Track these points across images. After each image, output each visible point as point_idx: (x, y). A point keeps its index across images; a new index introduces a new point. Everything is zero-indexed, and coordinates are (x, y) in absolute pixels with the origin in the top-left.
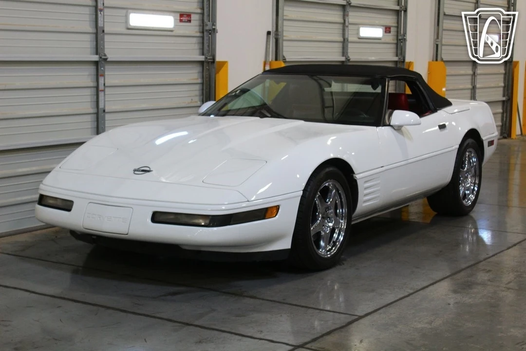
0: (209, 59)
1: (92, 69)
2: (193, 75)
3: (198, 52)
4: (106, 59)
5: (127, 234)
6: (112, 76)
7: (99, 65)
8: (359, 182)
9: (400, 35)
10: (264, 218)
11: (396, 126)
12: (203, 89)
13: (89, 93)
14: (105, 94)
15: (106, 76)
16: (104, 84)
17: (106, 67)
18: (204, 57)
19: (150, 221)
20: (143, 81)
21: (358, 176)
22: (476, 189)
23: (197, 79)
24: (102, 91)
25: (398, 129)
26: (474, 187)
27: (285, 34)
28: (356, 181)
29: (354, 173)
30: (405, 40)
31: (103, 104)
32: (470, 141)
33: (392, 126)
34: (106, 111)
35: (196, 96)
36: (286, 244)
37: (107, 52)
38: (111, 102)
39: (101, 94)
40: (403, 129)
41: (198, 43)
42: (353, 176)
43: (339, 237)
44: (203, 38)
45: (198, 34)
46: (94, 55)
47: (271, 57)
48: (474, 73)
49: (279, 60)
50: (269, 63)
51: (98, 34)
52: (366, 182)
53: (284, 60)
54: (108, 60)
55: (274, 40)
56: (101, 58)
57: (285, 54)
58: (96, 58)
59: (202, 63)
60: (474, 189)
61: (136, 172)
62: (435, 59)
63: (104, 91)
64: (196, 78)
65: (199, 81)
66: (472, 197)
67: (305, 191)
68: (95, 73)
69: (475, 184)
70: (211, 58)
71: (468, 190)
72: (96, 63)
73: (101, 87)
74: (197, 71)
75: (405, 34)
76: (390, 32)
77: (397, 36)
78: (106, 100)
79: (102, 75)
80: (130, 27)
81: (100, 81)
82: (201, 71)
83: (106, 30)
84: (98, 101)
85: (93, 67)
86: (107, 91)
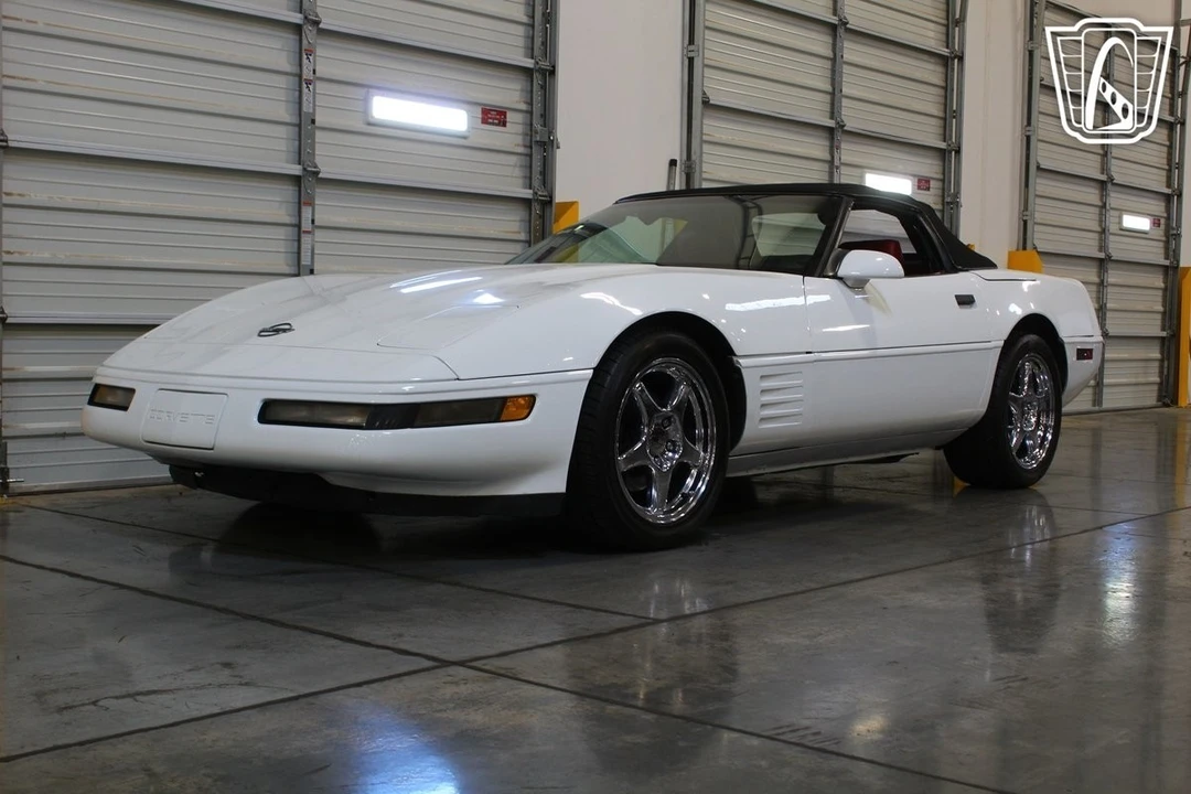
0: (542, 196)
1: (289, 191)
2: (510, 224)
3: (520, 181)
4: (318, 173)
5: (213, 448)
6: (328, 209)
7: (303, 183)
9: (948, 196)
10: (497, 419)
11: (850, 278)
14: (313, 240)
15: (316, 205)
16: (313, 221)
17: (317, 190)
18: (531, 191)
19: (256, 419)
20: (398, 224)
21: (743, 362)
22: (1049, 437)
23: (520, 232)
24: (307, 233)
26: (1045, 432)
27: (705, 167)
29: (732, 352)
30: (958, 205)
31: (309, 259)
32: (1031, 338)
33: (840, 279)
34: (316, 272)
36: (554, 482)
37: (318, 160)
38: (328, 256)
39: (306, 239)
40: (868, 286)
41: (521, 166)
43: (697, 485)
44: (531, 156)
45: (521, 150)
46: (293, 163)
48: (1102, 282)
51: (303, 127)
52: (766, 377)
54: (320, 175)
55: (684, 177)
56: (305, 169)
58: (296, 170)
59: (526, 202)
60: (1044, 438)
61: (263, 334)
62: (1021, 246)
63: (312, 234)
64: (516, 230)
65: (523, 235)
66: (1041, 454)
67: (599, 371)
68: (297, 200)
69: (1046, 427)
70: (546, 194)
71: (1030, 438)
72: (297, 180)
73: (306, 225)
74: (518, 218)
75: (957, 194)
76: (928, 189)
77: (943, 196)
78: (316, 252)
79: (307, 204)
80: (371, 120)
81: (303, 215)
82: (527, 218)
83: (319, 120)
84: (299, 253)
85: (291, 188)
86: (319, 234)
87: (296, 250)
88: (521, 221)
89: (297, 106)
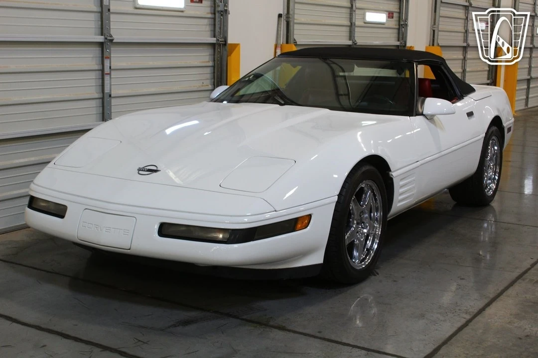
0: (221, 41)
1: (97, 51)
2: (204, 57)
3: (209, 33)
4: (112, 40)
5: (129, 249)
6: (118, 59)
7: (105, 46)
8: (395, 180)
9: (402, 21)
10: (294, 230)
11: (428, 115)
12: (214, 72)
13: (94, 76)
14: (110, 78)
15: (112, 58)
16: (110, 67)
17: (112, 49)
18: (215, 39)
19: (157, 235)
20: (151, 64)
21: (394, 174)
22: (497, 178)
23: (209, 62)
24: (107, 74)
25: (430, 118)
26: (495, 175)
27: (296, 17)
28: (392, 179)
29: (390, 171)
30: (406, 25)
31: (109, 89)
32: (494, 128)
33: (425, 115)
34: (112, 96)
35: (207, 79)
37: (112, 33)
38: (117, 86)
39: (107, 78)
40: (435, 118)
41: (209, 25)
42: (388, 174)
43: (373, 245)
44: (214, 19)
45: (210, 16)
46: (99, 35)
47: (282, 40)
49: (290, 43)
50: (280, 46)
51: (103, 13)
52: (401, 180)
53: (296, 44)
54: (114, 41)
55: (285, 23)
56: (106, 39)
57: (295, 37)
58: (101, 39)
59: (213, 45)
61: (141, 172)
62: (431, 44)
63: (110, 74)
64: (208, 60)
65: (211, 64)
66: (493, 186)
68: (101, 56)
70: (223, 40)
71: (489, 179)
72: (101, 44)
73: (107, 70)
74: (208, 54)
75: (406, 19)
76: (393, 17)
77: (399, 21)
78: (112, 84)
79: (108, 58)
80: (138, 6)
81: (105, 64)
82: (213, 54)
83: (112, 8)
84: (103, 85)
85: (98, 49)
86: (113, 74)
87: (101, 84)
88: (210, 55)
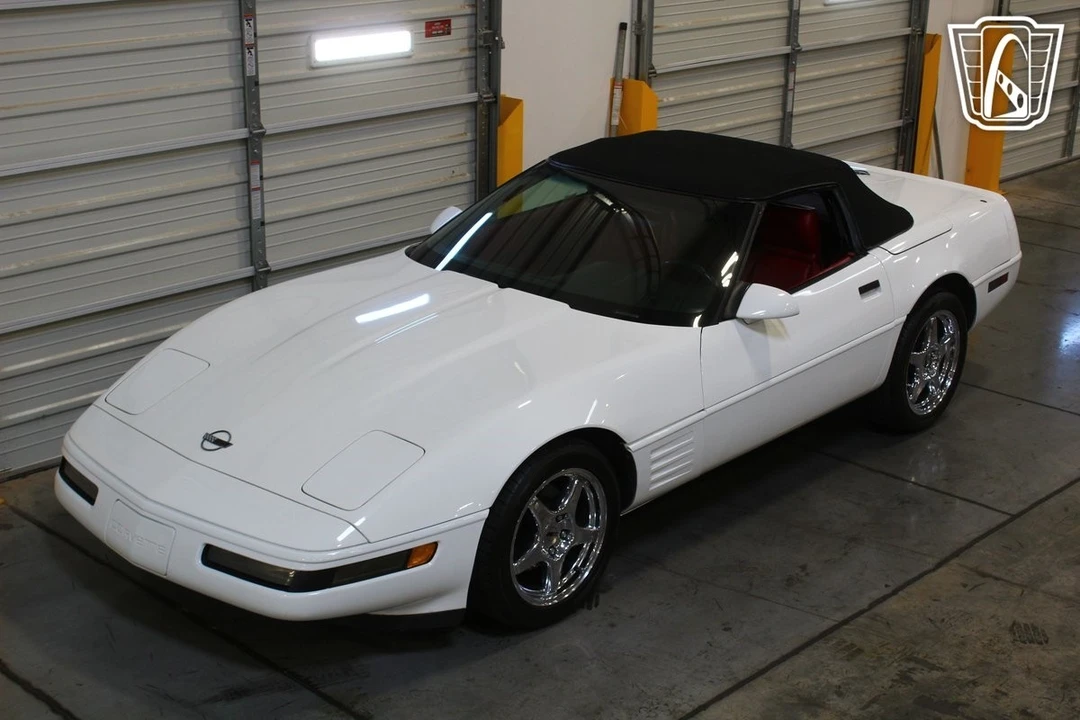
0: (487, 98)
1: (238, 153)
2: (457, 128)
3: (465, 85)
4: (264, 132)
5: (166, 576)
6: (274, 160)
7: (252, 146)
10: (404, 568)
11: (748, 319)
12: (476, 151)
13: (230, 200)
14: (262, 195)
15: (265, 161)
16: (261, 176)
17: (263, 146)
18: (476, 94)
19: (199, 561)
21: (633, 447)
23: (465, 133)
24: (256, 189)
28: (629, 455)
29: (625, 443)
31: (259, 213)
33: (739, 319)
34: (266, 222)
35: (464, 163)
36: (458, 601)
37: (263, 121)
38: (275, 203)
39: (256, 196)
40: (766, 325)
41: (468, 69)
44: (476, 58)
45: (466, 54)
46: (240, 128)
47: (628, 66)
49: (643, 76)
50: (621, 84)
51: (247, 89)
52: (653, 451)
54: (267, 133)
56: (251, 133)
58: (243, 134)
59: (474, 105)
61: (205, 443)
63: (261, 188)
64: (462, 132)
65: (469, 137)
67: (495, 508)
68: (244, 162)
70: (490, 94)
72: (244, 143)
73: (256, 182)
74: (463, 120)
78: (265, 201)
79: (254, 163)
80: (315, 65)
81: (252, 174)
82: (474, 118)
83: (263, 77)
84: (250, 207)
85: (239, 148)
86: (268, 186)
87: (246, 204)
88: (467, 121)
89: (240, 69)
